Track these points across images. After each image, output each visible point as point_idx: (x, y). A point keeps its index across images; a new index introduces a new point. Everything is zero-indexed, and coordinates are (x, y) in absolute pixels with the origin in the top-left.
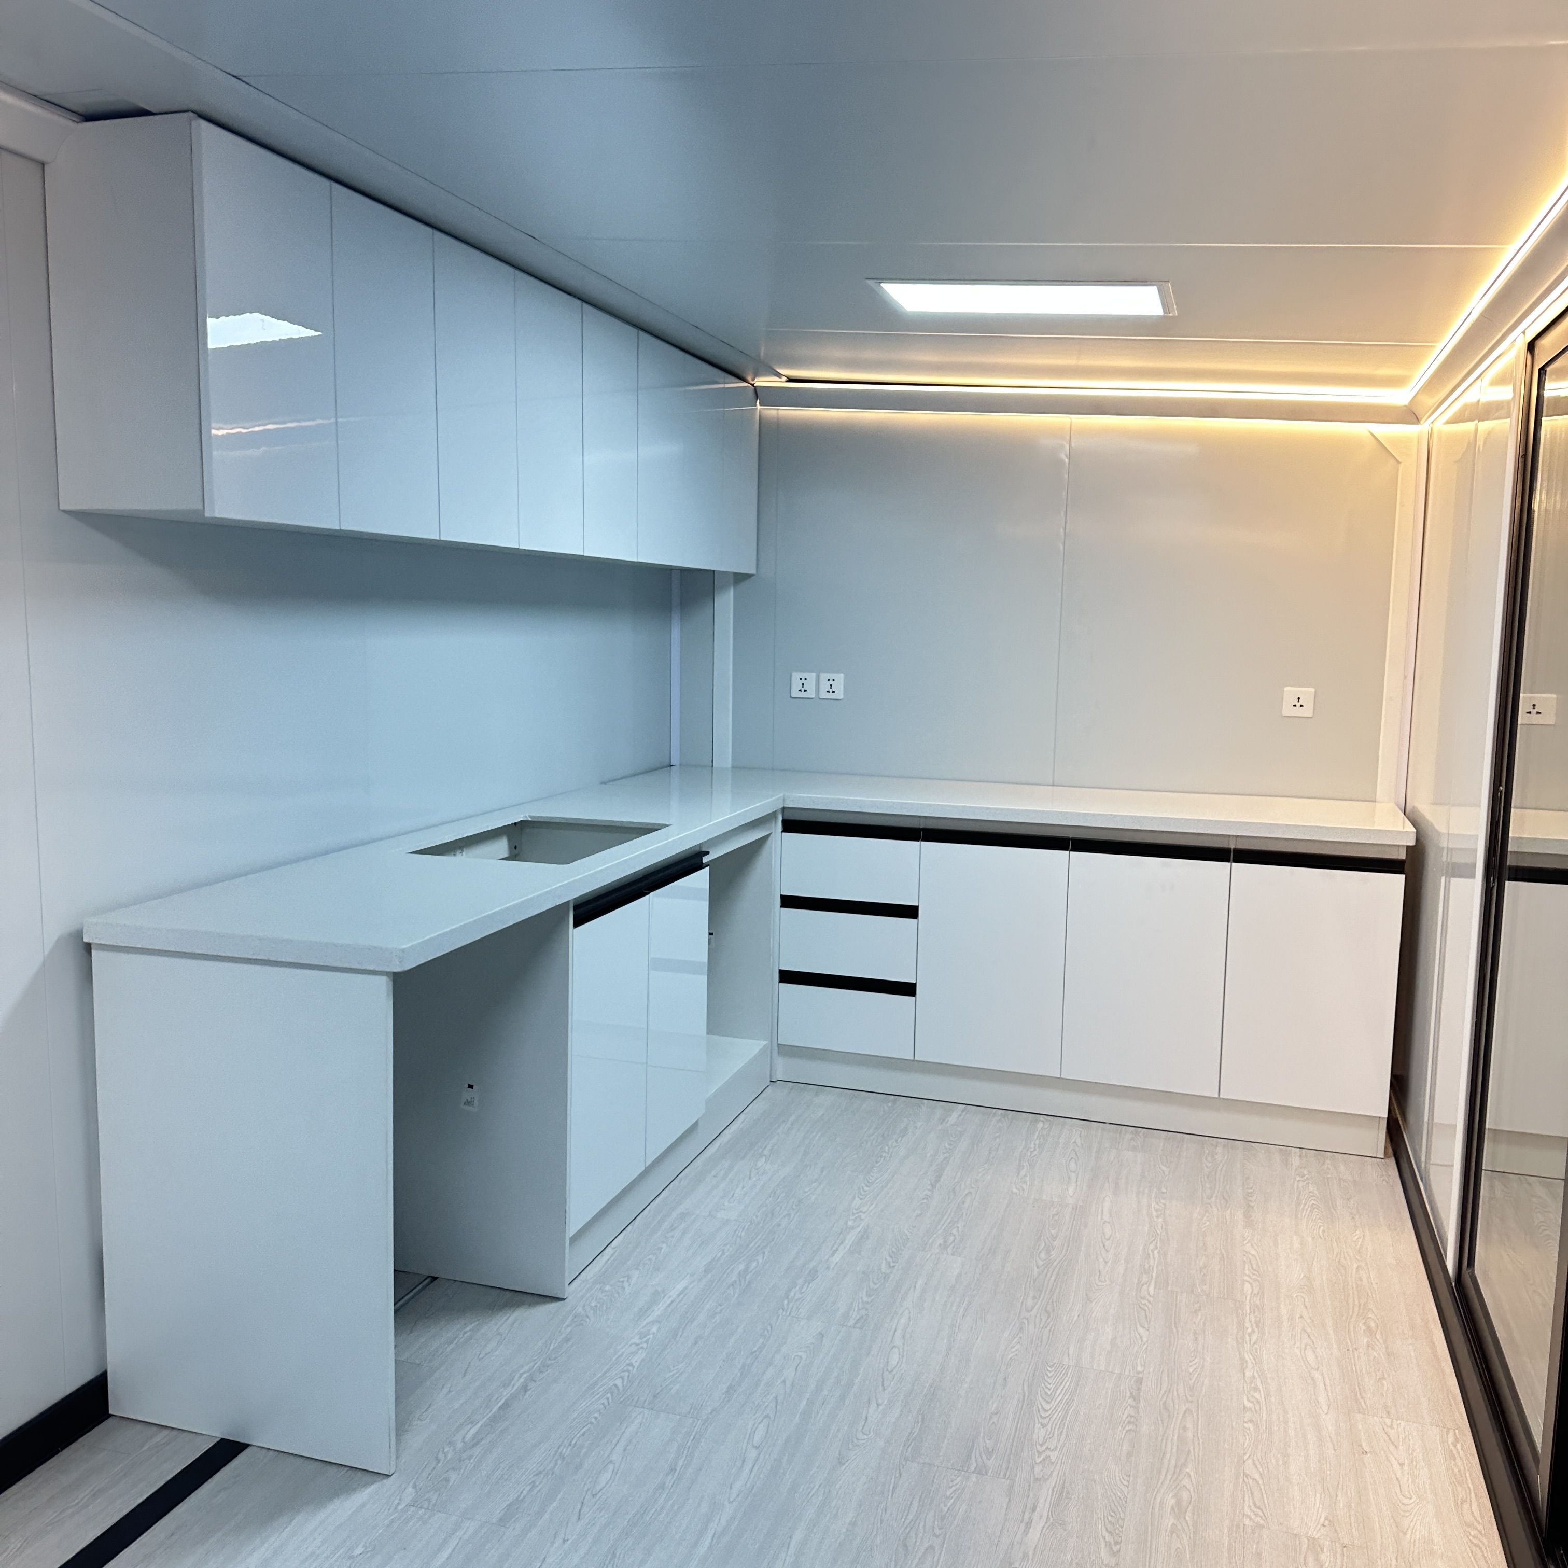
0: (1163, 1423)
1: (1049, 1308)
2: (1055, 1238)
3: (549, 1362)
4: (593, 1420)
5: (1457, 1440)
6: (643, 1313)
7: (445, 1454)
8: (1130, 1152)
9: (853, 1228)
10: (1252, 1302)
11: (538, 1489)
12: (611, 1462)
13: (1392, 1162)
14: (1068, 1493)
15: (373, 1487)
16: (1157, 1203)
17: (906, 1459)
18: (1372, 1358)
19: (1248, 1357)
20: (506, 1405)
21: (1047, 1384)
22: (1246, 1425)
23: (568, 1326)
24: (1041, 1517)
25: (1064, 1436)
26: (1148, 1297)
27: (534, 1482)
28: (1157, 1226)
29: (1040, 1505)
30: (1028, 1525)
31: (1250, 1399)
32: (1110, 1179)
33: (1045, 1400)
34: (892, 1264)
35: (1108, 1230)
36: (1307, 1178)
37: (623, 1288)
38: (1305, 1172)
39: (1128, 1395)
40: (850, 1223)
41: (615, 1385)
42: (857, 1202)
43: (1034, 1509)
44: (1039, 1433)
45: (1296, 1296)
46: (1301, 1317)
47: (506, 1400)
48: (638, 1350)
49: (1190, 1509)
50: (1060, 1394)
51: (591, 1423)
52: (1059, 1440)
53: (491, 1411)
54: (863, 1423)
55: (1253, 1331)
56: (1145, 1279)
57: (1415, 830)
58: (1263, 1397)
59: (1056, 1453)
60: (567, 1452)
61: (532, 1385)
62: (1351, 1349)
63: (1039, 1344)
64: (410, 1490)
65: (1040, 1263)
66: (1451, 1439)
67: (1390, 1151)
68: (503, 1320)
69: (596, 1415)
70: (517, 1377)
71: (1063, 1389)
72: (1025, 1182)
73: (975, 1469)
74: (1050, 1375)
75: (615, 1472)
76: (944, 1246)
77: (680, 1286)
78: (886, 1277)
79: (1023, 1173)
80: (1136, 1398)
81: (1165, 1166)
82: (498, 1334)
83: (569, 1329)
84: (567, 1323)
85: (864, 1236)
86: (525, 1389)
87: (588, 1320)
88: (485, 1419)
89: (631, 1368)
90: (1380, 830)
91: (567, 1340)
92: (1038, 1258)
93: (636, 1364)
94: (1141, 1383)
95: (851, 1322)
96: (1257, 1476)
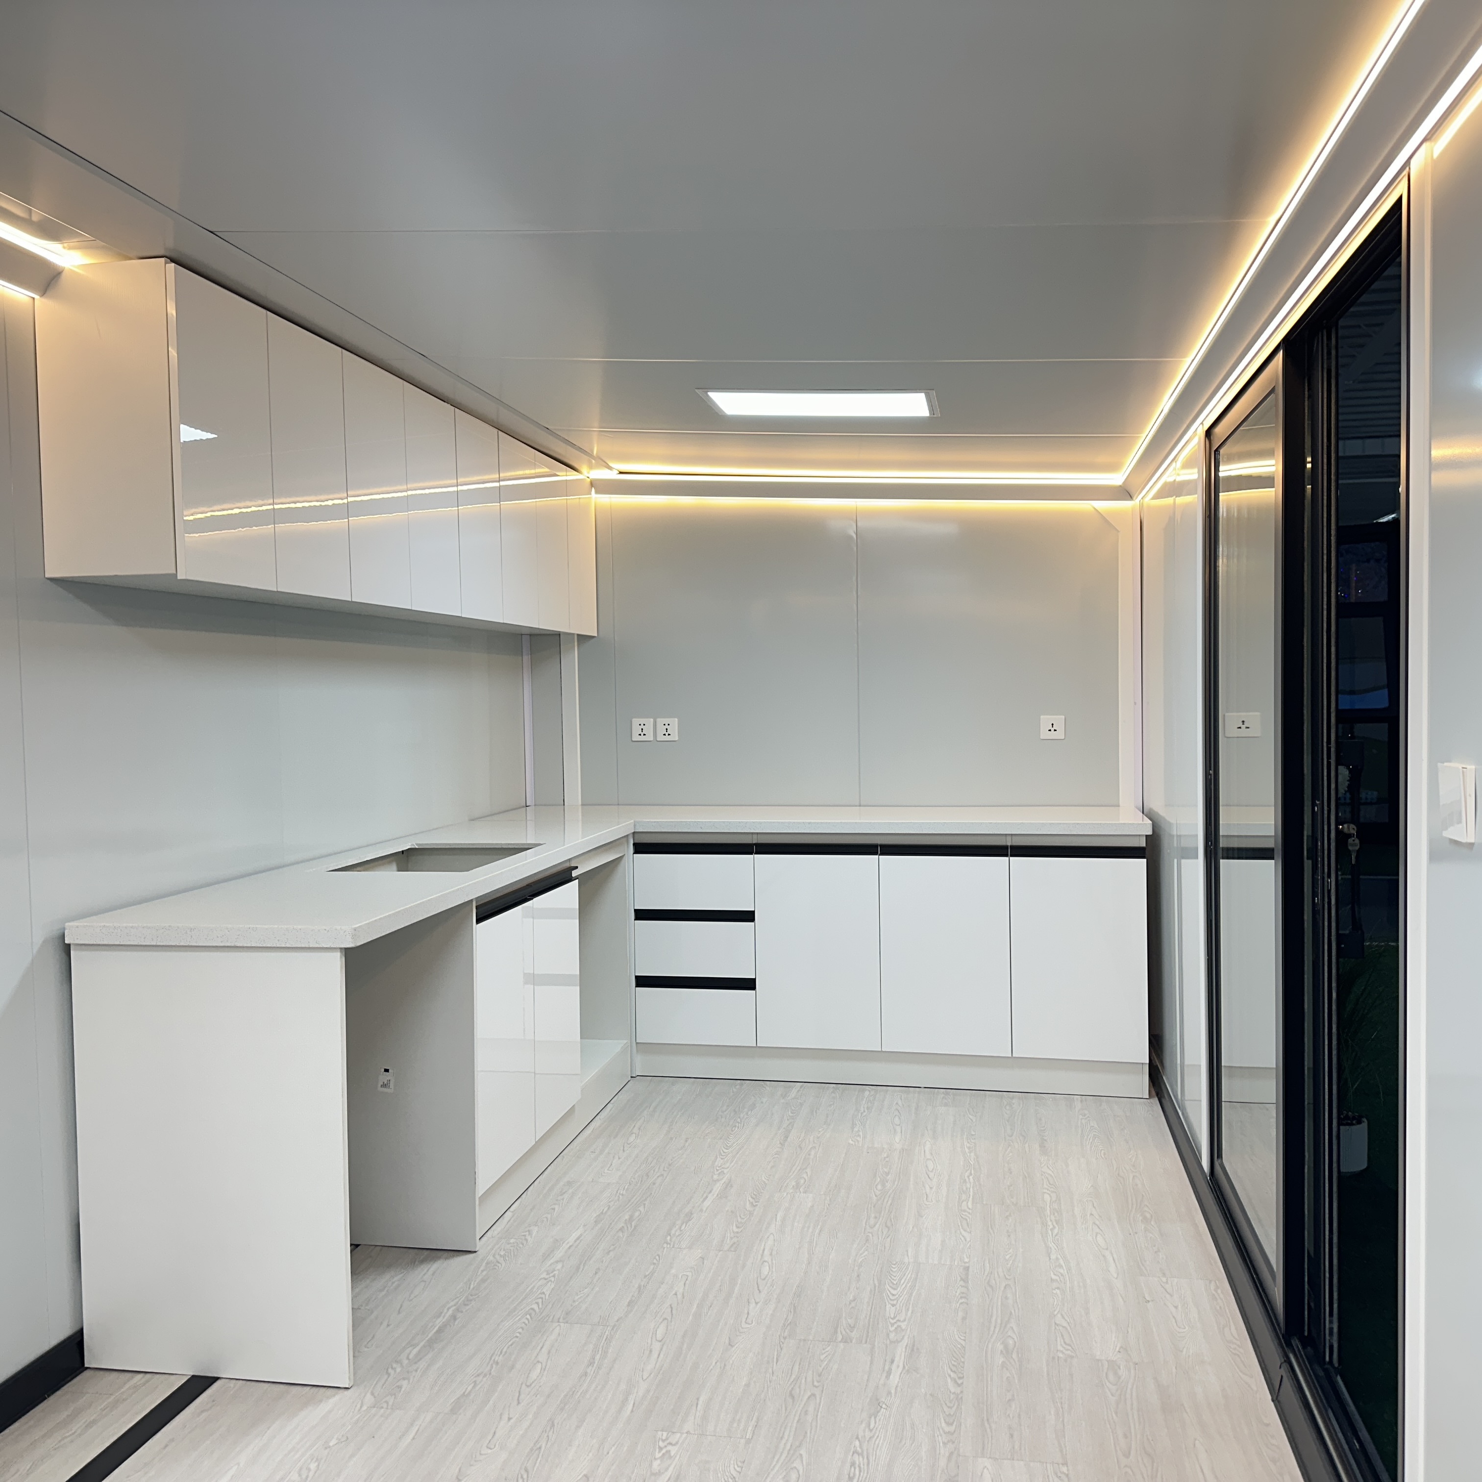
0: (988, 1296)
1: (889, 1224)
2: (888, 1174)
3: (471, 1298)
4: (518, 1335)
5: (1217, 1288)
6: (546, 1257)
7: (394, 1369)
8: (943, 1107)
9: (718, 1180)
10: (1051, 1207)
11: (479, 1386)
12: (538, 1362)
13: (1156, 1101)
14: (918, 1349)
15: (337, 1398)
16: (968, 1142)
17: (785, 1338)
18: (1149, 1238)
19: (1051, 1245)
20: (440, 1331)
21: (893, 1277)
22: (1055, 1292)
23: (482, 1271)
24: (898, 1366)
25: (910, 1312)
26: (968, 1210)
27: (475, 1382)
28: (970, 1159)
29: (897, 1359)
30: (889, 1373)
31: (1055, 1273)
32: (929, 1128)
33: (892, 1288)
34: (754, 1204)
35: (931, 1166)
36: (1088, 1117)
37: (526, 1240)
38: (1086, 1112)
39: (959, 1278)
40: (715, 1177)
41: (532, 1309)
42: (719, 1162)
43: (892, 1362)
44: (890, 1311)
45: (1087, 1201)
46: (1091, 1214)
47: (439, 1327)
48: (548, 1282)
49: (1015, 1349)
50: (904, 1283)
51: (517, 1337)
52: (906, 1315)
53: (427, 1336)
54: (746, 1316)
55: (1054, 1227)
56: (964, 1197)
57: (1151, 822)
58: (1066, 1271)
59: (905, 1323)
60: (500, 1359)
61: (459, 1315)
62: (1132, 1234)
63: (883, 1249)
64: (369, 1395)
65: (878, 1193)
66: (1213, 1287)
67: (1154, 1093)
68: (425, 1271)
69: (520, 1330)
70: (445, 1311)
71: (906, 1279)
72: (859, 1136)
73: (842, 1339)
74: (894, 1270)
75: (543, 1369)
76: (797, 1187)
77: (575, 1235)
78: (751, 1214)
79: (856, 1129)
80: (965, 1280)
81: (972, 1115)
82: (423, 1281)
83: (485, 1273)
84: (482, 1268)
85: (729, 1185)
86: (454, 1318)
87: (500, 1265)
88: (425, 1341)
89: (543, 1296)
90: (1124, 824)
91: (483, 1281)
92: (875, 1189)
93: (547, 1293)
94: (968, 1270)
95: (726, 1247)
96: (1065, 1324)
